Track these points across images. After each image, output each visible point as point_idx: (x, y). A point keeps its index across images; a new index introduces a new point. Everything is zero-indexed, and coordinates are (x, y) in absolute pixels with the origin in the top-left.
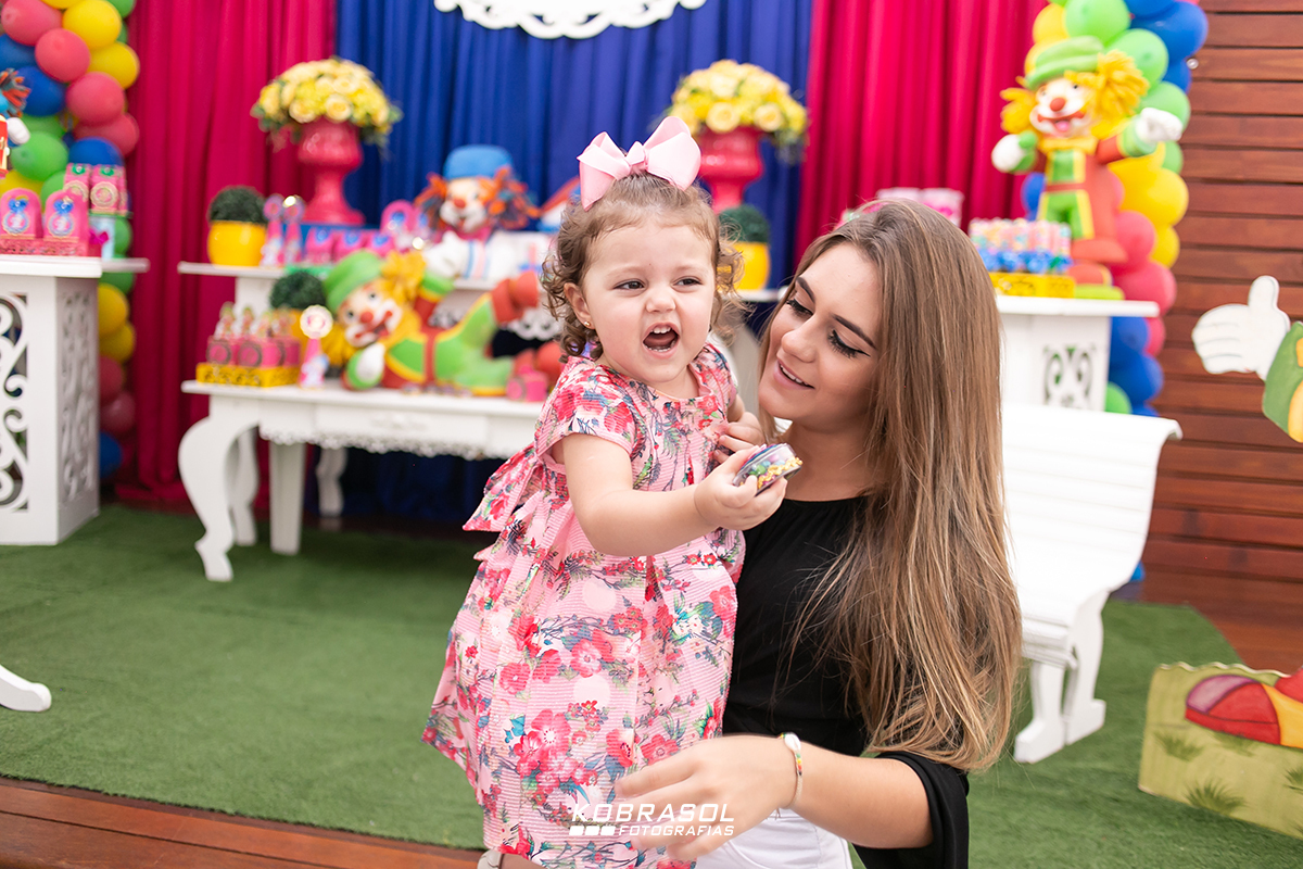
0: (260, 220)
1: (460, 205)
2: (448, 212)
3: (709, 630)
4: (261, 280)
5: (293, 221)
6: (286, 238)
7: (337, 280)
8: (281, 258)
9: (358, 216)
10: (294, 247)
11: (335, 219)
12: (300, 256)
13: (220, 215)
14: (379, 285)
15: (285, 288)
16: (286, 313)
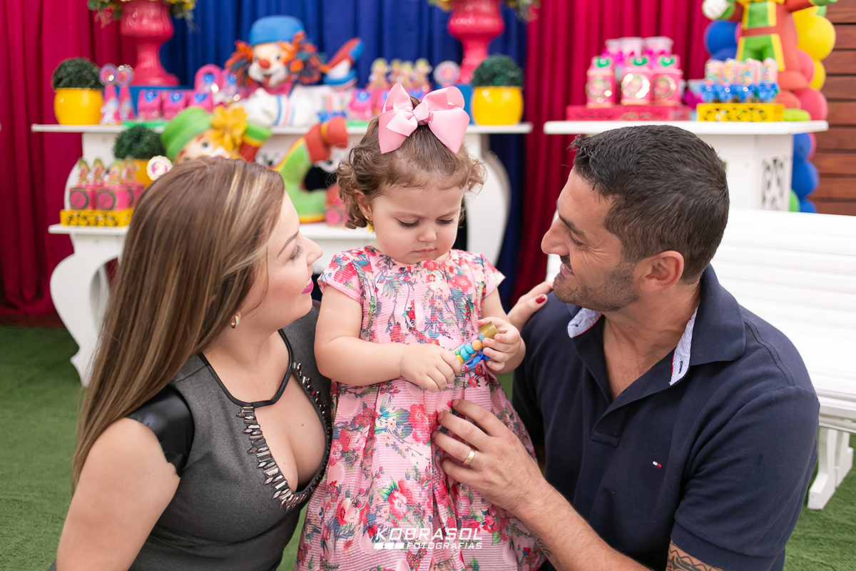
0: (97, 85)
1: (265, 65)
2: (255, 72)
3: (399, 431)
4: (104, 135)
5: (124, 85)
6: (120, 99)
7: (173, 133)
8: (117, 116)
9: (173, 79)
10: (127, 106)
11: (156, 81)
12: (134, 113)
13: (62, 83)
14: (210, 135)
15: (127, 142)
16: (131, 163)
